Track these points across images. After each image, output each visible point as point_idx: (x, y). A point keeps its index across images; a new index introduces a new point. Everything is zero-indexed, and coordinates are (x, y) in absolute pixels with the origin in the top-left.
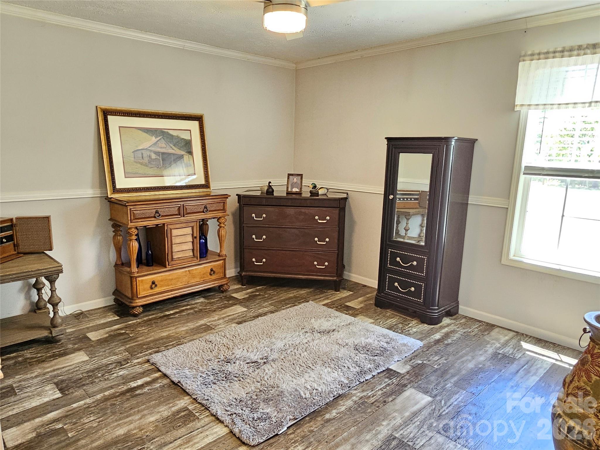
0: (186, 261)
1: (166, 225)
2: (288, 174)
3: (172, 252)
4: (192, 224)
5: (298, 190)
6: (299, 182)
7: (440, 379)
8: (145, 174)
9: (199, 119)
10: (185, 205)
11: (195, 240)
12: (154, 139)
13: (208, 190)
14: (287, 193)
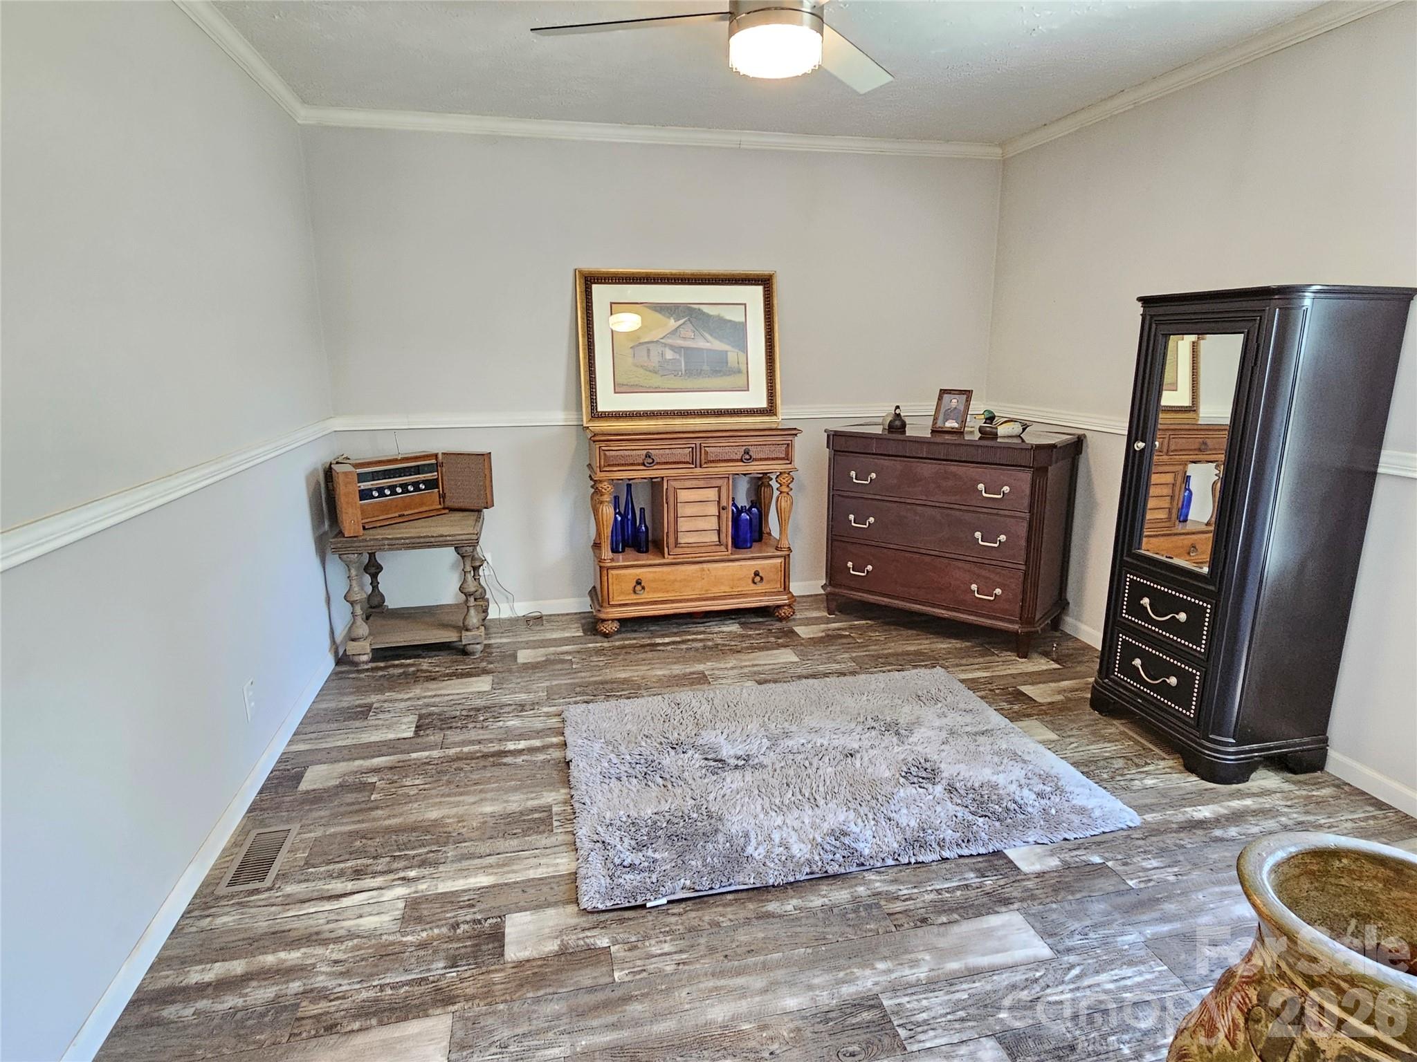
0: (703, 550)
1: (665, 480)
2: (941, 390)
3: (676, 532)
4: (719, 483)
5: (956, 425)
6: (962, 408)
7: (1117, 916)
8: (650, 387)
9: (766, 282)
10: (703, 445)
11: (723, 513)
12: (672, 323)
13: (774, 419)
14: (933, 432)
